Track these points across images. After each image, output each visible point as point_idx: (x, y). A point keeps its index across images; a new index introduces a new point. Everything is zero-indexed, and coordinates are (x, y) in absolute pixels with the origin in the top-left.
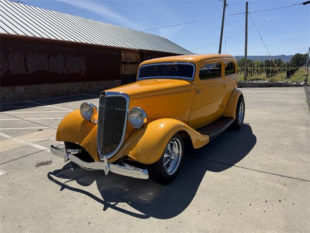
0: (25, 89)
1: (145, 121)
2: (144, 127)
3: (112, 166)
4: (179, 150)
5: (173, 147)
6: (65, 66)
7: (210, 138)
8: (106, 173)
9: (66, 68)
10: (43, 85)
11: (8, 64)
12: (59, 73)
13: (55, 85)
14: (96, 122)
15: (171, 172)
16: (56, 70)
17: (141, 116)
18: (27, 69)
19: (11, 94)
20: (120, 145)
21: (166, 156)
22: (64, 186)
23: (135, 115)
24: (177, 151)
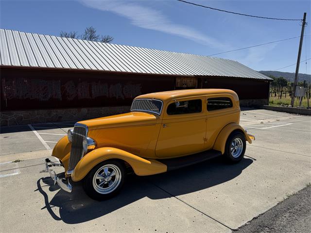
0: (88, 110)
6: (122, 92)
9: (123, 94)
10: (103, 108)
11: (77, 91)
12: (117, 98)
13: (112, 108)
16: (115, 96)
18: (91, 94)
19: (76, 114)
22: (39, 189)
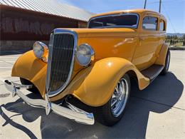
1: (93, 59)
2: (91, 65)
3: (53, 105)
4: (126, 91)
5: (120, 87)
7: (150, 80)
8: (48, 112)
14: (47, 61)
15: (117, 113)
17: (89, 54)
18: (14, 30)
20: (67, 83)
21: (114, 96)
22: (8, 121)
23: (83, 52)
24: (124, 91)
